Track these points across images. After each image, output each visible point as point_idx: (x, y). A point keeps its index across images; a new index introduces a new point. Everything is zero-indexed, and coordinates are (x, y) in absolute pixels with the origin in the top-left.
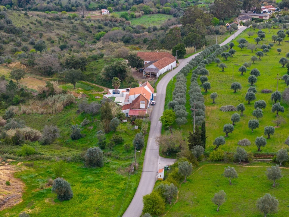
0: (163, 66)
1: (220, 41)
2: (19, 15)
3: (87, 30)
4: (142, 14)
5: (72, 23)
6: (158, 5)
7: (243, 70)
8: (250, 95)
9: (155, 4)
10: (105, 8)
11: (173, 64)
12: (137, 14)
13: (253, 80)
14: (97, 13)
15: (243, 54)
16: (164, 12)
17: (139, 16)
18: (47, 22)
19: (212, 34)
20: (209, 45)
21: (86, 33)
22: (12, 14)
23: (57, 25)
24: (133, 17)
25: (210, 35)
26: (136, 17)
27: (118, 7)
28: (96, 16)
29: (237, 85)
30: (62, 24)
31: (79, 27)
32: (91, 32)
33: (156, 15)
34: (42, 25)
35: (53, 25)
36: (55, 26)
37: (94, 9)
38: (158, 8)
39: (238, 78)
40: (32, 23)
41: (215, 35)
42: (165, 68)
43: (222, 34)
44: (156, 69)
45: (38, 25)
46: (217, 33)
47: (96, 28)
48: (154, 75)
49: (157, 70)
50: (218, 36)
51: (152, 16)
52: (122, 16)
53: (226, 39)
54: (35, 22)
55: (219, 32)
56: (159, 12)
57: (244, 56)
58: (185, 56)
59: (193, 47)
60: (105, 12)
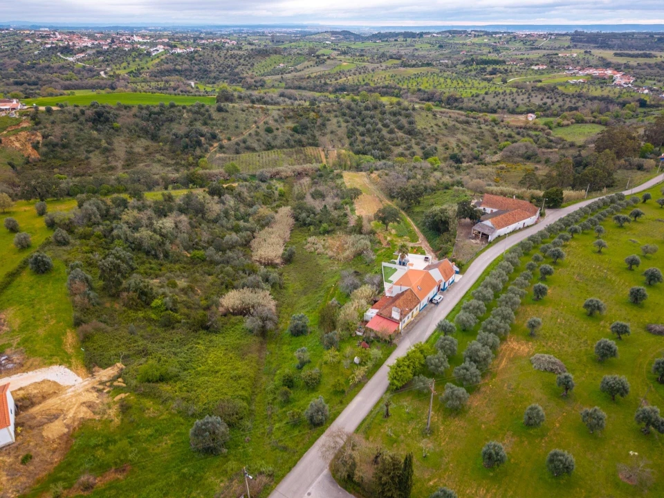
0: (507, 224)
1: (638, 181)
2: (427, 116)
3: (495, 138)
4: (572, 123)
5: (481, 128)
6: (595, 114)
7: (632, 263)
8: (605, 348)
9: (592, 113)
10: (533, 112)
11: (529, 221)
12: (565, 122)
13: (639, 297)
14: (522, 118)
15: (657, 218)
16: (600, 123)
17: (568, 125)
18: (454, 125)
19: (631, 169)
20: (617, 186)
21: (492, 141)
22: (419, 114)
23: (463, 129)
24: (559, 125)
25: (628, 169)
26: (562, 126)
27: (548, 112)
28: (519, 121)
29: (596, 305)
30: (470, 128)
31: (487, 134)
32: (498, 141)
33: (589, 126)
34: (446, 128)
35: (458, 129)
36: (461, 130)
37: (521, 113)
38: (595, 117)
39: (618, 274)
40: (437, 125)
41: (636, 170)
42: (509, 226)
43: (648, 170)
44: (492, 228)
45: (443, 127)
46: (640, 168)
47: (505, 136)
48: (485, 236)
49: (493, 230)
50: (639, 173)
51: (583, 125)
52: (546, 124)
53: (648, 180)
54: (441, 124)
55: (642, 166)
56: (593, 122)
57: (658, 222)
58: (563, 204)
59: (583, 191)
60: (531, 117)
